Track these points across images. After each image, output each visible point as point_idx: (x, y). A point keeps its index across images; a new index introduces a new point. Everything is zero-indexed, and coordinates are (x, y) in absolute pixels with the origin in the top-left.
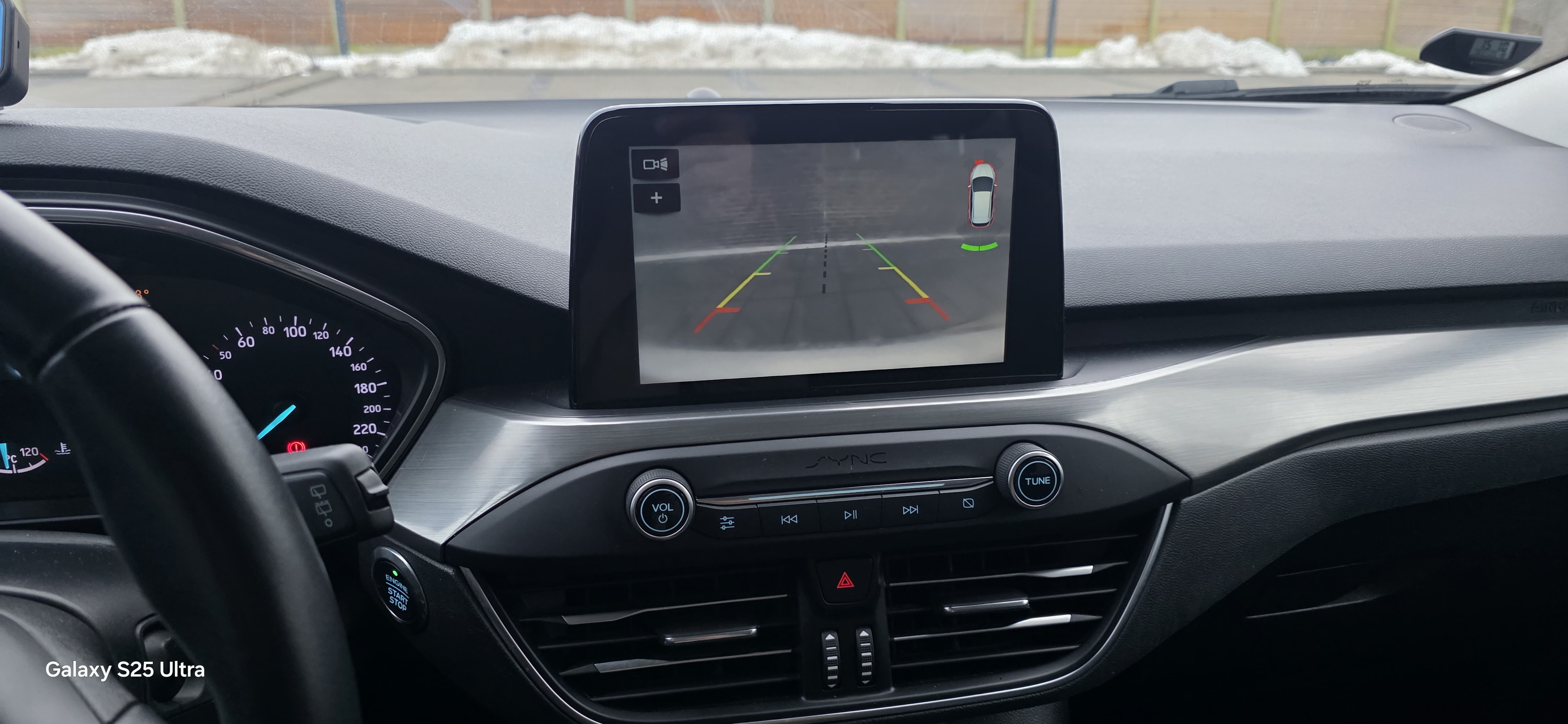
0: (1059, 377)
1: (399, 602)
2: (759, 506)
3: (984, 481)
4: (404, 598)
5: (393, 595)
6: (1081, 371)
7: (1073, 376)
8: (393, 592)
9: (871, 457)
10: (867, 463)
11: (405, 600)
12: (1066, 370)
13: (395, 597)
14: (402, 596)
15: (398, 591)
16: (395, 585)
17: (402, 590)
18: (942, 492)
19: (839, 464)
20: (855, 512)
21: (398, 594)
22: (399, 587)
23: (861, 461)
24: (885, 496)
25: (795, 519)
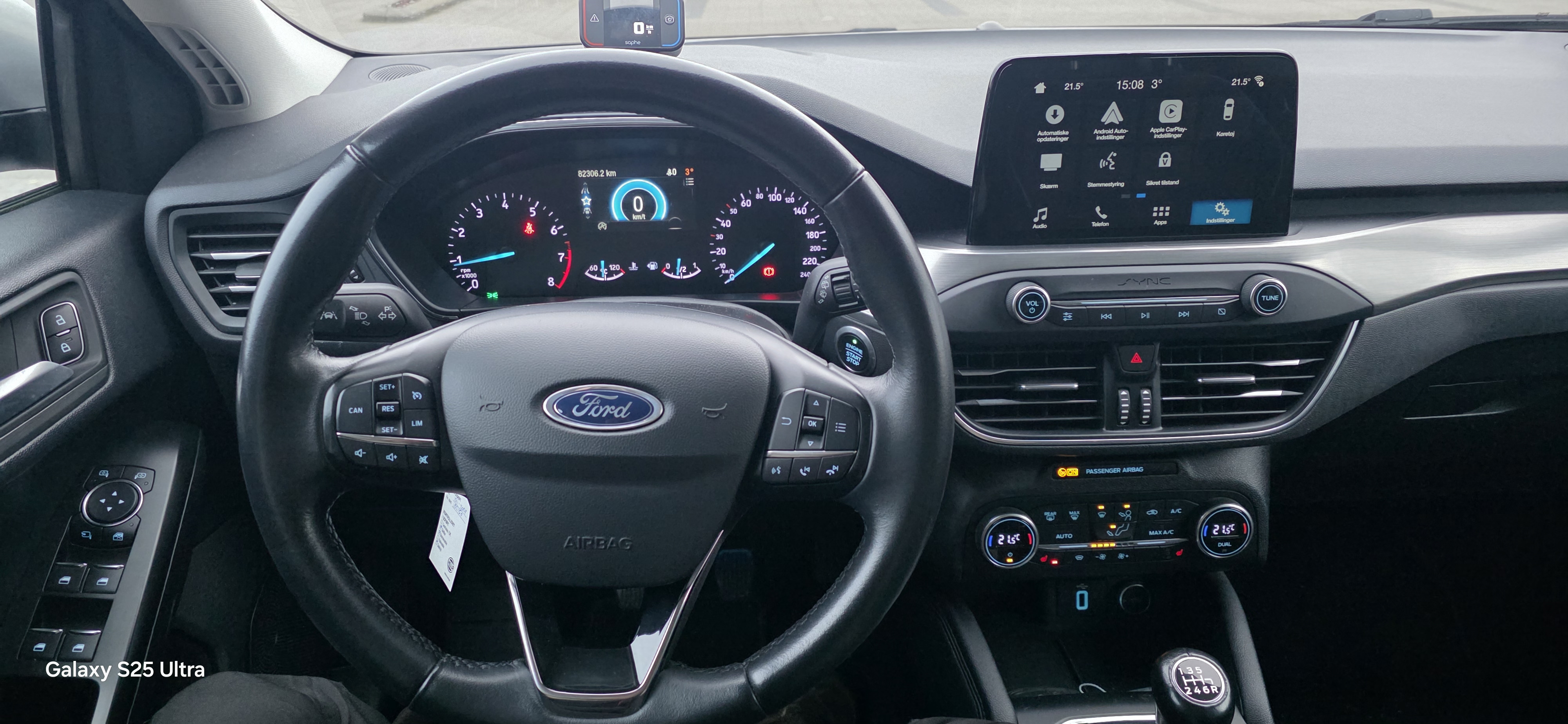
0: (1286, 235)
1: (854, 360)
2: (1088, 307)
3: (1232, 298)
4: (858, 357)
5: (849, 356)
6: (1301, 231)
7: (1296, 234)
8: (850, 354)
9: (1160, 280)
10: (1157, 284)
11: (859, 359)
12: (1291, 229)
13: (851, 357)
14: (856, 356)
15: (854, 353)
16: (852, 350)
17: (858, 352)
18: (1205, 304)
19: (1139, 284)
20: (1148, 314)
21: (854, 355)
22: (855, 351)
23: (1153, 282)
24: (1168, 305)
25: (1110, 316)
